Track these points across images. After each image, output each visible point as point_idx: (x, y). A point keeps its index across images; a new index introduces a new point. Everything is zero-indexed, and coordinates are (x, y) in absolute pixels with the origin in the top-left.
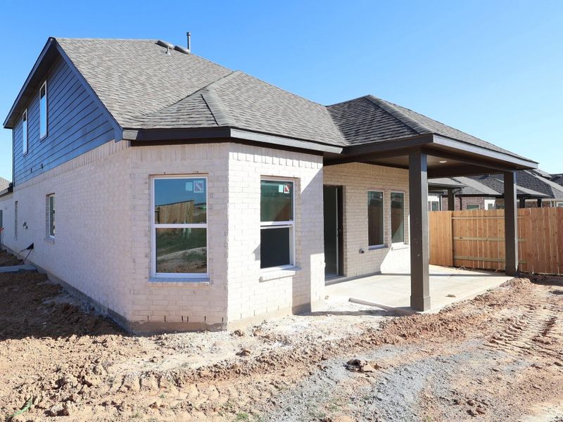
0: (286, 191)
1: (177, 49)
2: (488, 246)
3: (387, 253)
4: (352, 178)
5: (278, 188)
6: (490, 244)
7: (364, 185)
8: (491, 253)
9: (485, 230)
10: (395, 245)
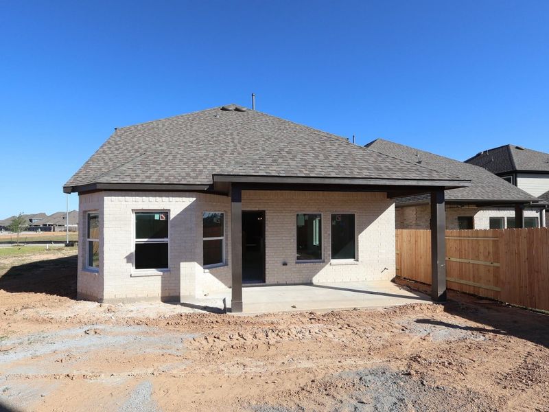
0: (163, 218)
1: (237, 110)
2: (471, 268)
3: (323, 267)
4: (275, 204)
5: (154, 216)
6: (473, 267)
7: (291, 209)
8: (474, 277)
9: (469, 252)
10: (334, 261)
